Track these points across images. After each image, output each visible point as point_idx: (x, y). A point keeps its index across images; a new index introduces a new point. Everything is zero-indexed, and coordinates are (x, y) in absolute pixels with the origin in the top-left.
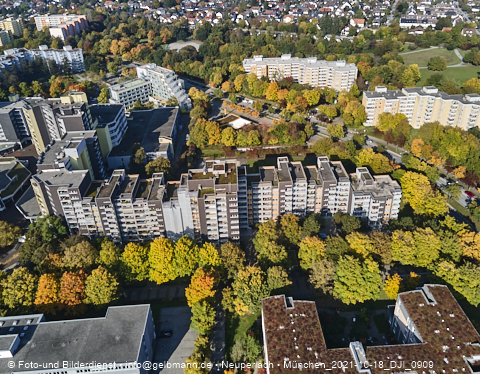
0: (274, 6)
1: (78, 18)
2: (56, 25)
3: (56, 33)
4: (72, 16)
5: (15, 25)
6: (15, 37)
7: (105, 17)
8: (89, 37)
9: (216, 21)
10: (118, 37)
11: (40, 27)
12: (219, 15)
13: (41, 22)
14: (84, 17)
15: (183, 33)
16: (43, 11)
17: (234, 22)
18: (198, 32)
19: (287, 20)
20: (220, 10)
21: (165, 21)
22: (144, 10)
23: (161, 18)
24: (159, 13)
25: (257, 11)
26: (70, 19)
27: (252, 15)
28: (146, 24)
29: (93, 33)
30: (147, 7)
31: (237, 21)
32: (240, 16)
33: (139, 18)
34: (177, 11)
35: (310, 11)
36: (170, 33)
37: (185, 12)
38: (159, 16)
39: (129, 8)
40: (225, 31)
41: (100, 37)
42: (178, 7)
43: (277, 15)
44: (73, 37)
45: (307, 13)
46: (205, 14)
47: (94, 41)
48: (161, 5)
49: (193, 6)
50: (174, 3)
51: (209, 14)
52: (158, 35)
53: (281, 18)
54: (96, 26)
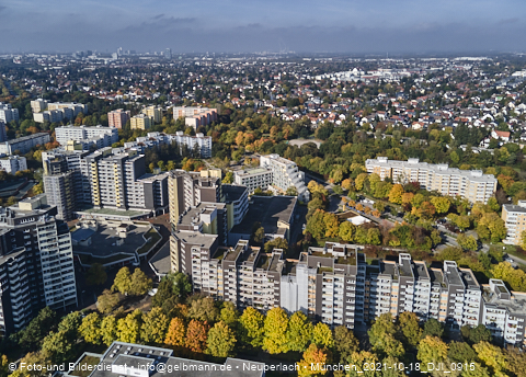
0: (402, 112)
1: (210, 111)
2: (191, 115)
3: (191, 122)
4: (205, 109)
5: (156, 112)
6: (155, 123)
7: (232, 111)
8: (217, 127)
9: (338, 122)
10: (244, 130)
11: (176, 116)
12: (342, 116)
13: (178, 112)
14: (215, 110)
15: (304, 131)
16: (179, 104)
17: (358, 124)
18: (320, 131)
19: (416, 126)
20: (344, 112)
21: (288, 119)
22: (267, 108)
23: (284, 116)
24: (282, 111)
25: (383, 116)
26: (204, 111)
27: (377, 119)
28: (269, 120)
29: (221, 124)
30: (271, 106)
31: (361, 124)
32: (364, 119)
33: (264, 114)
34: (299, 110)
35: (443, 120)
36: (292, 130)
37: (308, 112)
38: (282, 114)
39: (253, 106)
40: (348, 132)
41: (227, 129)
42: (301, 107)
43: (405, 121)
44: (204, 126)
45: (439, 121)
46: (328, 114)
47: (221, 131)
48: (285, 104)
49: (316, 106)
50: (297, 102)
51: (332, 115)
52: (280, 130)
53: (410, 124)
54: (225, 119)
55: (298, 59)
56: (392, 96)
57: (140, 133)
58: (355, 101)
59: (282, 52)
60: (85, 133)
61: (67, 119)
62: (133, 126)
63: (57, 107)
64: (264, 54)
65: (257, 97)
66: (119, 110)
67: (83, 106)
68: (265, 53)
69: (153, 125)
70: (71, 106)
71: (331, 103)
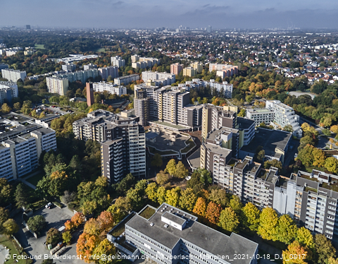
1: (233, 67)
2: (220, 69)
3: (220, 74)
4: (230, 66)
5: (199, 66)
6: (198, 73)
7: (249, 68)
8: (237, 78)
9: (332, 82)
10: (256, 81)
11: (211, 69)
12: (336, 77)
13: (212, 67)
14: (237, 67)
15: (303, 86)
16: (214, 61)
18: (315, 87)
20: (337, 74)
21: (289, 76)
22: (274, 67)
23: (287, 74)
24: (285, 70)
26: (228, 67)
28: (275, 76)
29: (240, 77)
30: (277, 66)
33: (271, 72)
34: (299, 71)
36: (292, 84)
37: (306, 72)
38: (285, 72)
39: (264, 65)
41: (244, 80)
42: (301, 68)
44: (229, 77)
46: (323, 75)
47: (240, 81)
48: (288, 66)
49: (313, 68)
50: (298, 65)
51: (326, 75)
52: (283, 84)
54: (243, 73)
55: (302, 33)
57: (188, 78)
59: (290, 28)
60: (157, 76)
61: (148, 67)
62: (184, 74)
63: (144, 60)
64: (274, 30)
65: (267, 60)
66: (177, 64)
67: (157, 60)
68: (276, 29)
69: (197, 74)
70: (151, 59)
71: (327, 67)
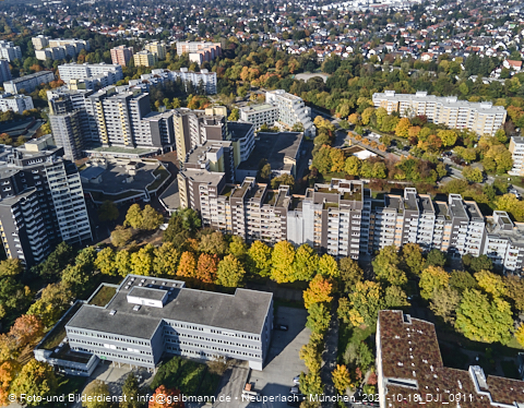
0: (411, 42)
1: (214, 46)
2: (195, 50)
3: (195, 58)
4: (209, 44)
5: (159, 48)
6: (159, 60)
7: (237, 46)
8: (222, 63)
9: (345, 55)
10: (249, 64)
11: (180, 52)
12: (349, 49)
13: (182, 48)
14: (219, 45)
15: (311, 64)
16: (183, 39)
17: (366, 57)
18: (326, 64)
19: (425, 58)
20: (351, 44)
21: (293, 52)
22: (273, 41)
23: (290, 49)
24: (288, 44)
25: (391, 47)
26: (207, 46)
27: (385, 51)
28: (274, 54)
29: (226, 60)
30: (276, 39)
31: (369, 56)
32: (372, 51)
33: (269, 48)
34: (305, 43)
35: (454, 50)
36: (298, 64)
37: (314, 44)
38: (287, 47)
39: (258, 39)
40: (355, 65)
41: (232, 64)
42: (307, 39)
43: (414, 52)
44: (209, 61)
45: (450, 51)
46: (335, 47)
47: (226, 67)
48: (290, 37)
49: (322, 39)
50: (302, 35)
51: (339, 47)
52: (286, 64)
53: (419, 55)
54: (229, 54)
56: (401, 26)
57: (144, 70)
58: (363, 33)
60: (89, 70)
61: (69, 56)
62: (137, 63)
63: (58, 43)
65: (262, 30)
66: (122, 47)
67: (84, 42)
69: (157, 62)
70: (72, 42)
71: (338, 35)
